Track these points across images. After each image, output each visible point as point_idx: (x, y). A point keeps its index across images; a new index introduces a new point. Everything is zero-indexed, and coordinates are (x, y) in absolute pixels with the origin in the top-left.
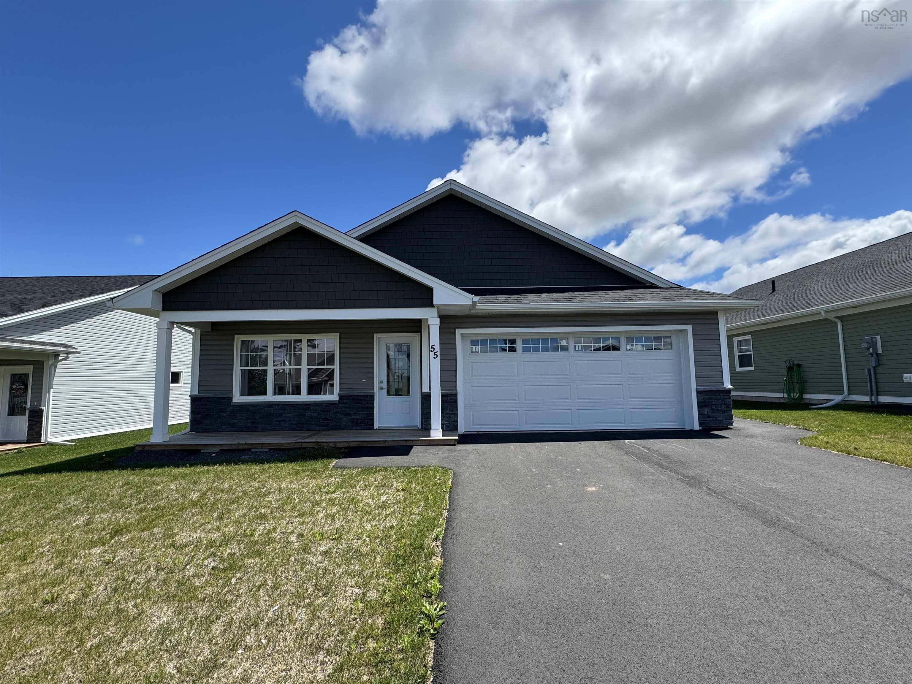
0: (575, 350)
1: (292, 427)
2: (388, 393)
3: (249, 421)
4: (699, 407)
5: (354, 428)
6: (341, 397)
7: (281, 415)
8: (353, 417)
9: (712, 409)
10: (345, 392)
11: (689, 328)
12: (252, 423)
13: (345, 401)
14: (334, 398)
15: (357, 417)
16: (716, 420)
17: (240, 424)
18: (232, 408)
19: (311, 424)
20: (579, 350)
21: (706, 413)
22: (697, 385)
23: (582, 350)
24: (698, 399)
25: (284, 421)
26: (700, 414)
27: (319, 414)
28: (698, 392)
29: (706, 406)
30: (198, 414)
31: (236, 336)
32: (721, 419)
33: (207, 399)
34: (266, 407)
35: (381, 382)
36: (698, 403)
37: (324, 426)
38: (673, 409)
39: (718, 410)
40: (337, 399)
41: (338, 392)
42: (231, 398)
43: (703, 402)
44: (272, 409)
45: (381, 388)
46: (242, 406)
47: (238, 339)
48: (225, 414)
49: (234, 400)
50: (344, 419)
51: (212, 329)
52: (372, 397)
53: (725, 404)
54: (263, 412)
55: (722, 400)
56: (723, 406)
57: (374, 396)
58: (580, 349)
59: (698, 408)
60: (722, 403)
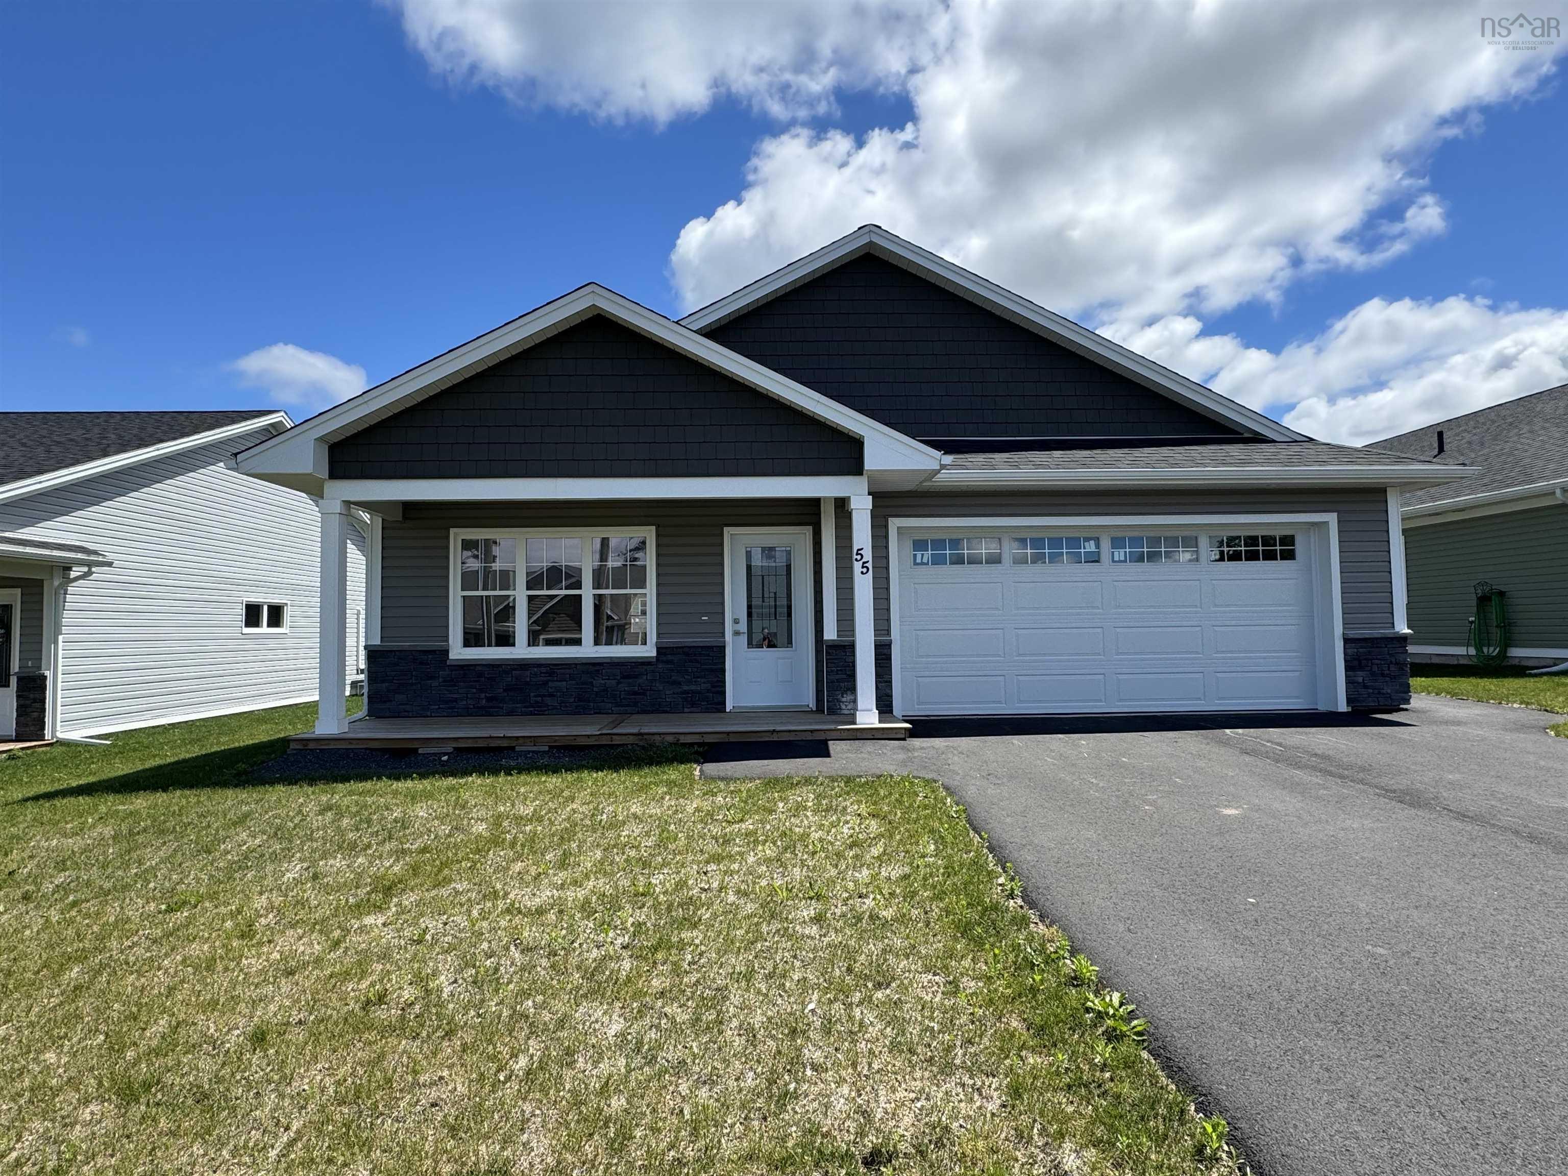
0: (1113, 561)
1: (566, 707)
2: (750, 644)
3: (483, 695)
4: (1348, 668)
5: (686, 710)
6: (659, 650)
7: (545, 683)
8: (686, 688)
9: (1373, 674)
10: (670, 641)
11: (1332, 519)
12: (489, 699)
13: (670, 657)
14: (649, 651)
15: (693, 687)
16: (1379, 693)
17: (465, 702)
18: (447, 672)
19: (603, 701)
20: (1120, 561)
21: (1360, 680)
22: (1344, 628)
23: (1125, 561)
24: (1345, 654)
25: (551, 695)
26: (1349, 682)
27: (619, 683)
28: (1347, 641)
29: (1361, 668)
30: (383, 682)
31: (452, 531)
32: (1389, 691)
33: (402, 654)
34: (515, 669)
35: (736, 621)
36: (1346, 661)
37: (628, 706)
38: (1297, 674)
39: (1383, 675)
40: (654, 653)
41: (655, 639)
42: (446, 652)
43: (1355, 659)
44: (528, 673)
45: (737, 633)
46: (467, 668)
47: (457, 536)
48: (435, 683)
49: (453, 655)
50: (668, 692)
51: (405, 517)
52: (722, 649)
53: (1397, 664)
54: (510, 679)
55: (1391, 655)
56: (1393, 668)
57: (724, 647)
58: (1122, 558)
59: (1346, 670)
60: (1391, 663)
